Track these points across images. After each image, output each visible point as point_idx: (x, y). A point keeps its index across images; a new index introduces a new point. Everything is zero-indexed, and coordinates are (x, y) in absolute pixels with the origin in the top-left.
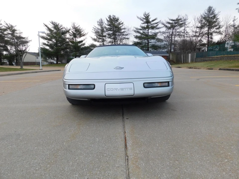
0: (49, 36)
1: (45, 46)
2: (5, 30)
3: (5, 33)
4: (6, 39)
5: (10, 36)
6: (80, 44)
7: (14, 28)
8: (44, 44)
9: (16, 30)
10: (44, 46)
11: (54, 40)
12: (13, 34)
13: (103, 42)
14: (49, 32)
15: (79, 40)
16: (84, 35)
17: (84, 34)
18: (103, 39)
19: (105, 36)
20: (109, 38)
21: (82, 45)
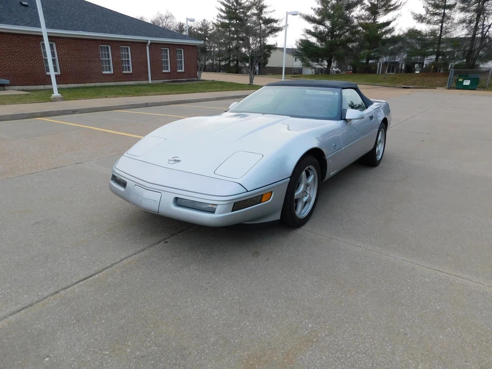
0: (319, 15)
1: (311, 36)
2: (249, 8)
3: (248, 14)
4: (249, 24)
5: (254, 18)
6: (383, 31)
7: (262, 3)
8: (309, 32)
9: (265, 7)
10: (308, 36)
11: (328, 23)
12: (259, 15)
13: (442, 22)
14: (320, 6)
15: (381, 19)
16: (395, 8)
17: (397, 4)
18: (444, 13)
19: (451, 7)
20: (463, 10)
21: (386, 32)
